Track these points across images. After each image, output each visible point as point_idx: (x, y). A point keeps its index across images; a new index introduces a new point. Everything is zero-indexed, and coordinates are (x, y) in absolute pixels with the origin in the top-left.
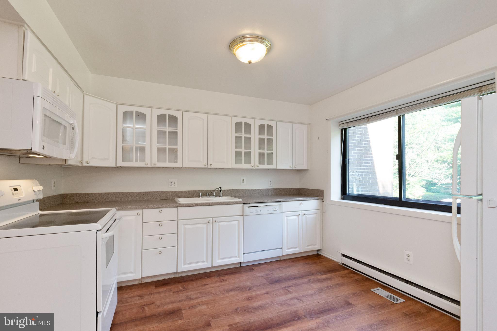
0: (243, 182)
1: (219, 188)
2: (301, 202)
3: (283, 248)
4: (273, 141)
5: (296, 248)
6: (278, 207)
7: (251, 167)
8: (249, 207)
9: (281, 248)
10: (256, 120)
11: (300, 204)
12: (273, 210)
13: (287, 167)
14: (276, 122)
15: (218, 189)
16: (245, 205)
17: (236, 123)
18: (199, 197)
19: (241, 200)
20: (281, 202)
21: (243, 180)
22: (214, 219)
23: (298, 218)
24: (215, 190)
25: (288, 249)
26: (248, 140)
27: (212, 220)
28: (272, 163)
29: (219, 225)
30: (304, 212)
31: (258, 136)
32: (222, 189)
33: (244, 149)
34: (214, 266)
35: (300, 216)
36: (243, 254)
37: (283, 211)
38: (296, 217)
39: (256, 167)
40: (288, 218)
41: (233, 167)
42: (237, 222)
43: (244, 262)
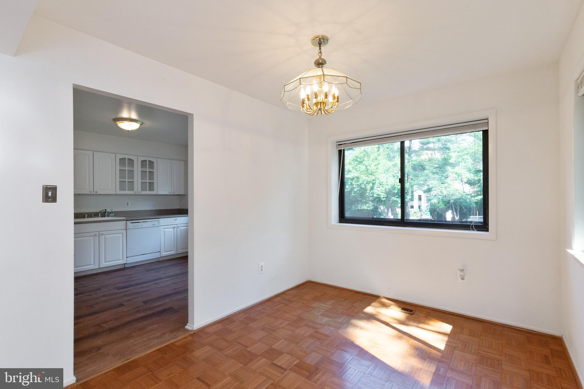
0: (128, 205)
1: (105, 210)
2: (176, 218)
3: (161, 252)
4: (154, 173)
5: (172, 251)
6: (156, 223)
7: (134, 193)
8: (131, 223)
9: (159, 252)
10: (138, 157)
11: (175, 220)
12: (152, 224)
13: (167, 193)
14: (156, 159)
15: (103, 211)
16: (128, 222)
17: (120, 159)
18: (84, 218)
19: (125, 218)
20: (159, 218)
21: (128, 203)
22: (101, 233)
23: (174, 230)
24: (100, 212)
25: (166, 252)
26: (131, 172)
27: (99, 233)
28: (153, 190)
29: (105, 238)
30: (178, 225)
31: (140, 169)
32: (108, 210)
33: (128, 179)
34: (101, 267)
35: (175, 229)
36: (127, 257)
37: (161, 225)
38: (172, 229)
39: (139, 193)
40: (165, 230)
41: (117, 193)
42: (121, 235)
43: (127, 263)
